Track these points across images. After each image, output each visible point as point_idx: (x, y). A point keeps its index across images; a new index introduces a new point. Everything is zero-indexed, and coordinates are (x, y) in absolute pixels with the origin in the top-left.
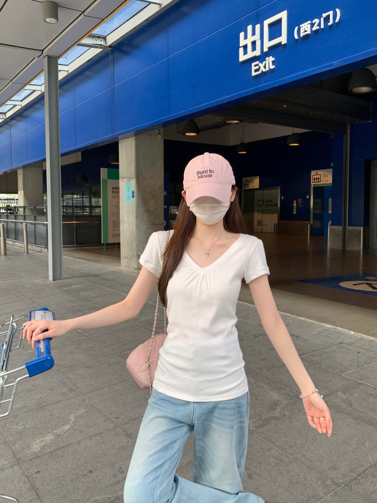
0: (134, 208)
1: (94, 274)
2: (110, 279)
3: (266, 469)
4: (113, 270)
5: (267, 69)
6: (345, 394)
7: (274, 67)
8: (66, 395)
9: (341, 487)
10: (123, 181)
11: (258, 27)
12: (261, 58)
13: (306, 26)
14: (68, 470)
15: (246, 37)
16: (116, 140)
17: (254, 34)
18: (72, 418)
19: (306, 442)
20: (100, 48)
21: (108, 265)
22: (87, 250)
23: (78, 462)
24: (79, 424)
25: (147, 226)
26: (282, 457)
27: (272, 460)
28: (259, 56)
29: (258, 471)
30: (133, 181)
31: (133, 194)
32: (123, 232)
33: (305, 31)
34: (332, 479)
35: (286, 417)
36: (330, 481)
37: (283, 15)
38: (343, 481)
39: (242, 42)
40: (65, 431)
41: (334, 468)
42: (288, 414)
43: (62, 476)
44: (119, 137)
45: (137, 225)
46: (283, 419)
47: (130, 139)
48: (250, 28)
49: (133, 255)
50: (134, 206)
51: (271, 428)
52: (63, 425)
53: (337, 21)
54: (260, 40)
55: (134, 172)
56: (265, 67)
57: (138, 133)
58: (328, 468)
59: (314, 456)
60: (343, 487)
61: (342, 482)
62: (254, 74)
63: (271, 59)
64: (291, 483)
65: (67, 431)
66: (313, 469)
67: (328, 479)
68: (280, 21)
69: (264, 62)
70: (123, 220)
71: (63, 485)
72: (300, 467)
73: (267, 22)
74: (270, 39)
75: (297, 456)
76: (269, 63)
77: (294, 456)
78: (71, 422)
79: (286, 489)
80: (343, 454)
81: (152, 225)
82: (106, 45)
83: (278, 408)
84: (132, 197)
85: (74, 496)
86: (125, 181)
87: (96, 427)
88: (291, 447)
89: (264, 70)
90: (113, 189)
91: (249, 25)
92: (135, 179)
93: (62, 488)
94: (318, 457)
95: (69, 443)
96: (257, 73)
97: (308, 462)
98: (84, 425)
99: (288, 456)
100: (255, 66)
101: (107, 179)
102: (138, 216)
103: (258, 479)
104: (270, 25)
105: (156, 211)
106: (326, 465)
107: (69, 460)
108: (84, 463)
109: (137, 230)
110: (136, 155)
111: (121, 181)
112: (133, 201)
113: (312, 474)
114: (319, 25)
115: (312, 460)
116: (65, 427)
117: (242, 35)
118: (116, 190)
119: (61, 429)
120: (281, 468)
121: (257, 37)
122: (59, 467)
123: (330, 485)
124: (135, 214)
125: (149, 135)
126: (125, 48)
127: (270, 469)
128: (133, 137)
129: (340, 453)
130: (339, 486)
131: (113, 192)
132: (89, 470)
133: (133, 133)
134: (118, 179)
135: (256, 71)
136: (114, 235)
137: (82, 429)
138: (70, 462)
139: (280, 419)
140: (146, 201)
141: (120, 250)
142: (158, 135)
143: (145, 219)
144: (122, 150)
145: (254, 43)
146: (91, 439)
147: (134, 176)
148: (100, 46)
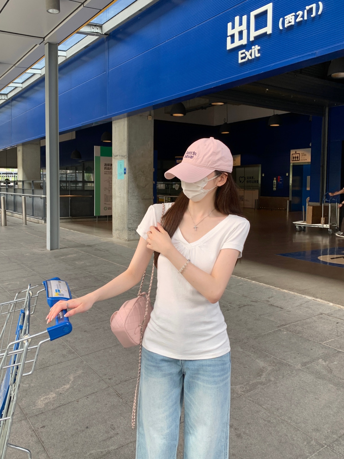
0: (126, 184)
1: (88, 244)
2: (103, 249)
3: (256, 429)
4: (105, 241)
5: (253, 57)
6: (325, 361)
7: (259, 55)
8: (66, 357)
9: (324, 447)
10: (116, 159)
11: (245, 18)
12: (248, 47)
13: (291, 17)
14: (69, 425)
15: (233, 27)
16: (109, 121)
17: (241, 24)
18: (72, 378)
19: (291, 406)
20: (97, 35)
21: (100, 236)
22: (81, 221)
23: (77, 419)
24: (77, 384)
25: (138, 200)
26: (270, 419)
27: (261, 422)
28: (245, 45)
29: (247, 432)
30: (125, 159)
31: (125, 171)
32: (115, 206)
33: (290, 22)
34: (316, 440)
35: (271, 383)
36: (315, 442)
37: (269, 7)
38: (326, 441)
39: (230, 32)
40: (66, 390)
41: (317, 430)
42: (272, 379)
43: (64, 431)
44: (113, 118)
45: (128, 200)
46: (268, 384)
47: (123, 120)
48: (237, 19)
49: (124, 228)
50: (126, 182)
51: (258, 392)
52: (64, 384)
53: (319, 13)
54: (247, 30)
55: (126, 151)
56: (251, 55)
57: (130, 115)
58: (312, 430)
59: (299, 418)
60: (326, 447)
61: (325, 443)
62: (240, 61)
63: (257, 48)
64: (280, 443)
65: (68, 389)
66: (299, 430)
67: (312, 440)
68: (265, 12)
69: (250, 51)
70: (115, 195)
71: (65, 439)
72: (288, 428)
73: (253, 14)
74: (256, 29)
75: (284, 418)
76: (255, 51)
77: (281, 418)
78: (71, 381)
79: (276, 448)
80: (325, 417)
81: (142, 199)
82: (102, 33)
83: (264, 374)
84: (124, 174)
85: (74, 449)
86: (117, 159)
87: (92, 387)
88: (278, 410)
89: (250, 58)
90: (105, 166)
91: (236, 16)
92: (127, 157)
93: (64, 441)
94: (303, 419)
95: (69, 401)
96: (244, 60)
97: (294, 424)
98: (82, 384)
99: (276, 418)
100: (242, 54)
101: (100, 156)
102: (129, 191)
103: (248, 438)
104: (257, 17)
105: (146, 186)
106: (311, 427)
107: (70, 416)
108: (82, 420)
109: (128, 204)
110: (128, 134)
111: (114, 158)
112: (125, 177)
113: (298, 434)
114: (303, 16)
115: (298, 422)
116: (65, 386)
117: (230, 25)
118: (108, 166)
119: (62, 388)
120: (270, 429)
121: (244, 27)
122: (62, 423)
123: (314, 445)
124: (127, 190)
125: (141, 116)
126: (119, 36)
127: (259, 430)
128: (125, 118)
129: (322, 416)
130: (323, 446)
131: (105, 168)
132: (86, 426)
133: (126, 114)
134: (112, 156)
135: (242, 58)
136: (106, 209)
137: (81, 388)
138: (70, 419)
139: (266, 384)
140: (136, 177)
141: (112, 222)
142: (149, 116)
143: (135, 194)
144: (115, 130)
145: (241, 33)
146: (88, 398)
147: (126, 155)
148: (96, 34)
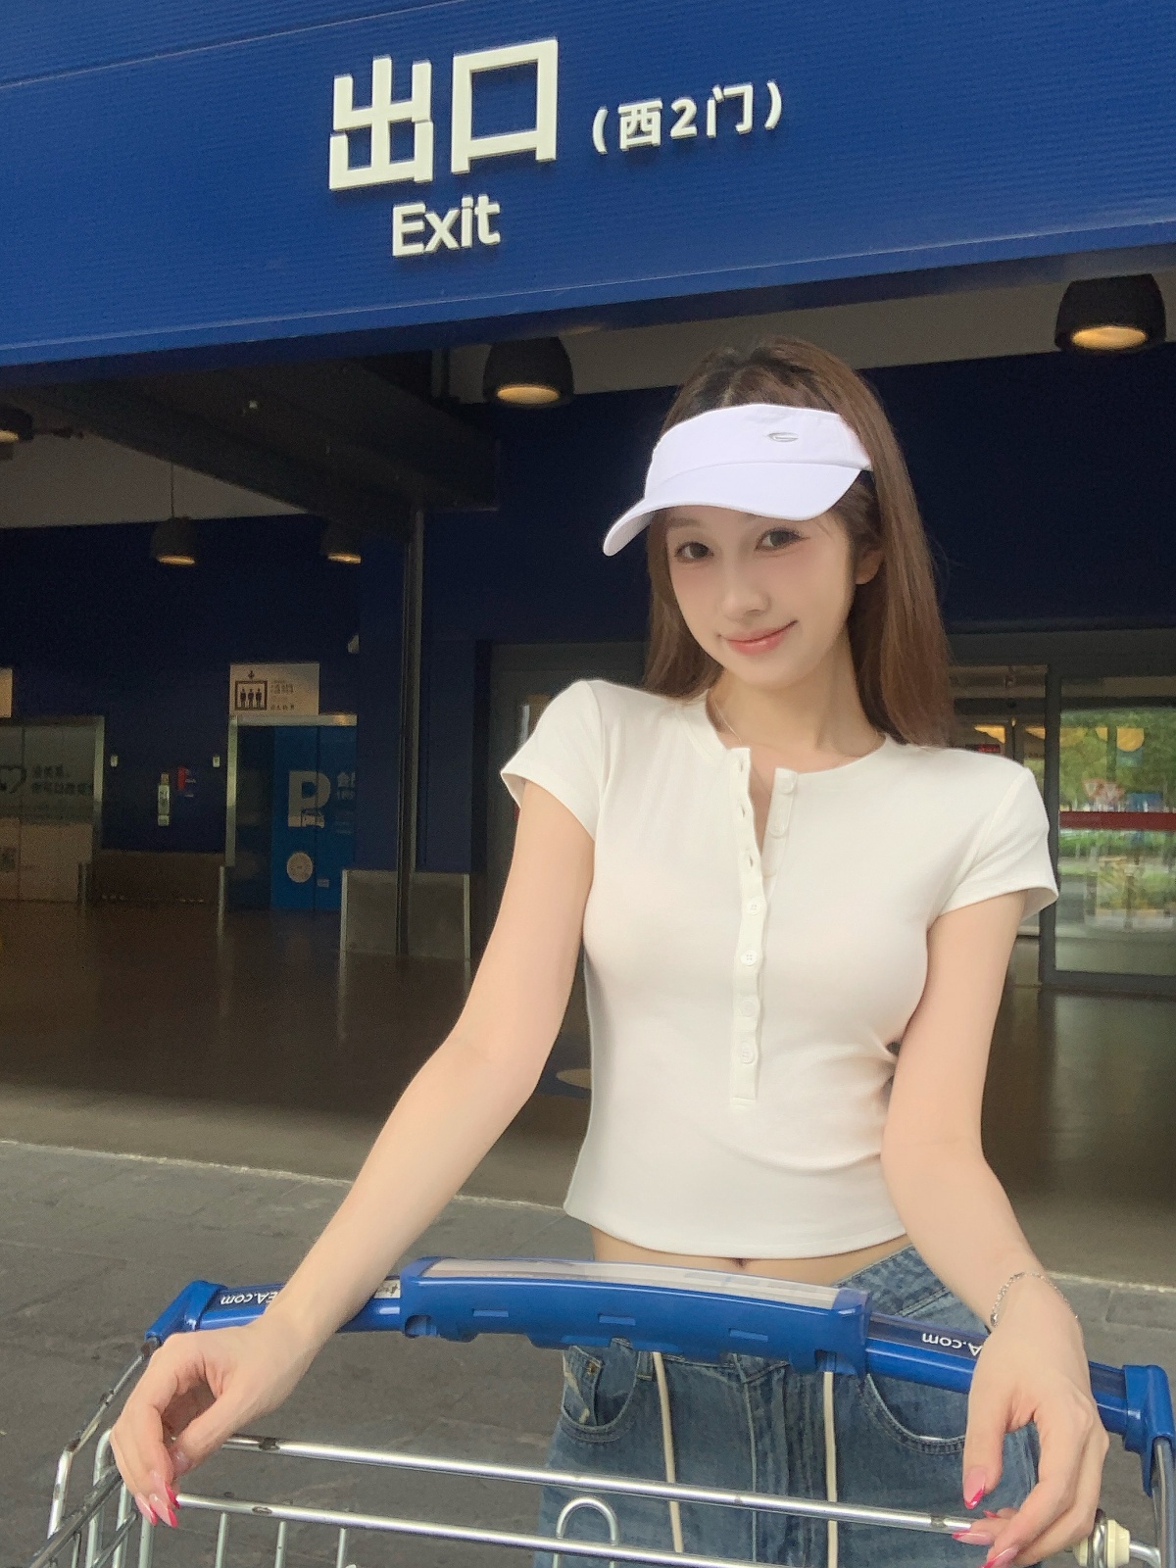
5: (466, 241)
7: (496, 238)
11: (422, 72)
15: (363, 100)
17: (402, 90)
28: (425, 186)
33: (639, 132)
37: (544, 53)
39: (345, 114)
48: (383, 68)
53: (771, 122)
54: (430, 125)
56: (456, 230)
62: (399, 249)
63: (484, 206)
69: (452, 214)
73: (466, 64)
74: (482, 129)
76: (475, 221)
89: (451, 243)
91: (378, 55)
96: (417, 249)
100: (407, 218)
104: (480, 79)
114: (699, 120)
117: (344, 85)
121: (418, 108)
135: (409, 238)
145: (402, 131)
